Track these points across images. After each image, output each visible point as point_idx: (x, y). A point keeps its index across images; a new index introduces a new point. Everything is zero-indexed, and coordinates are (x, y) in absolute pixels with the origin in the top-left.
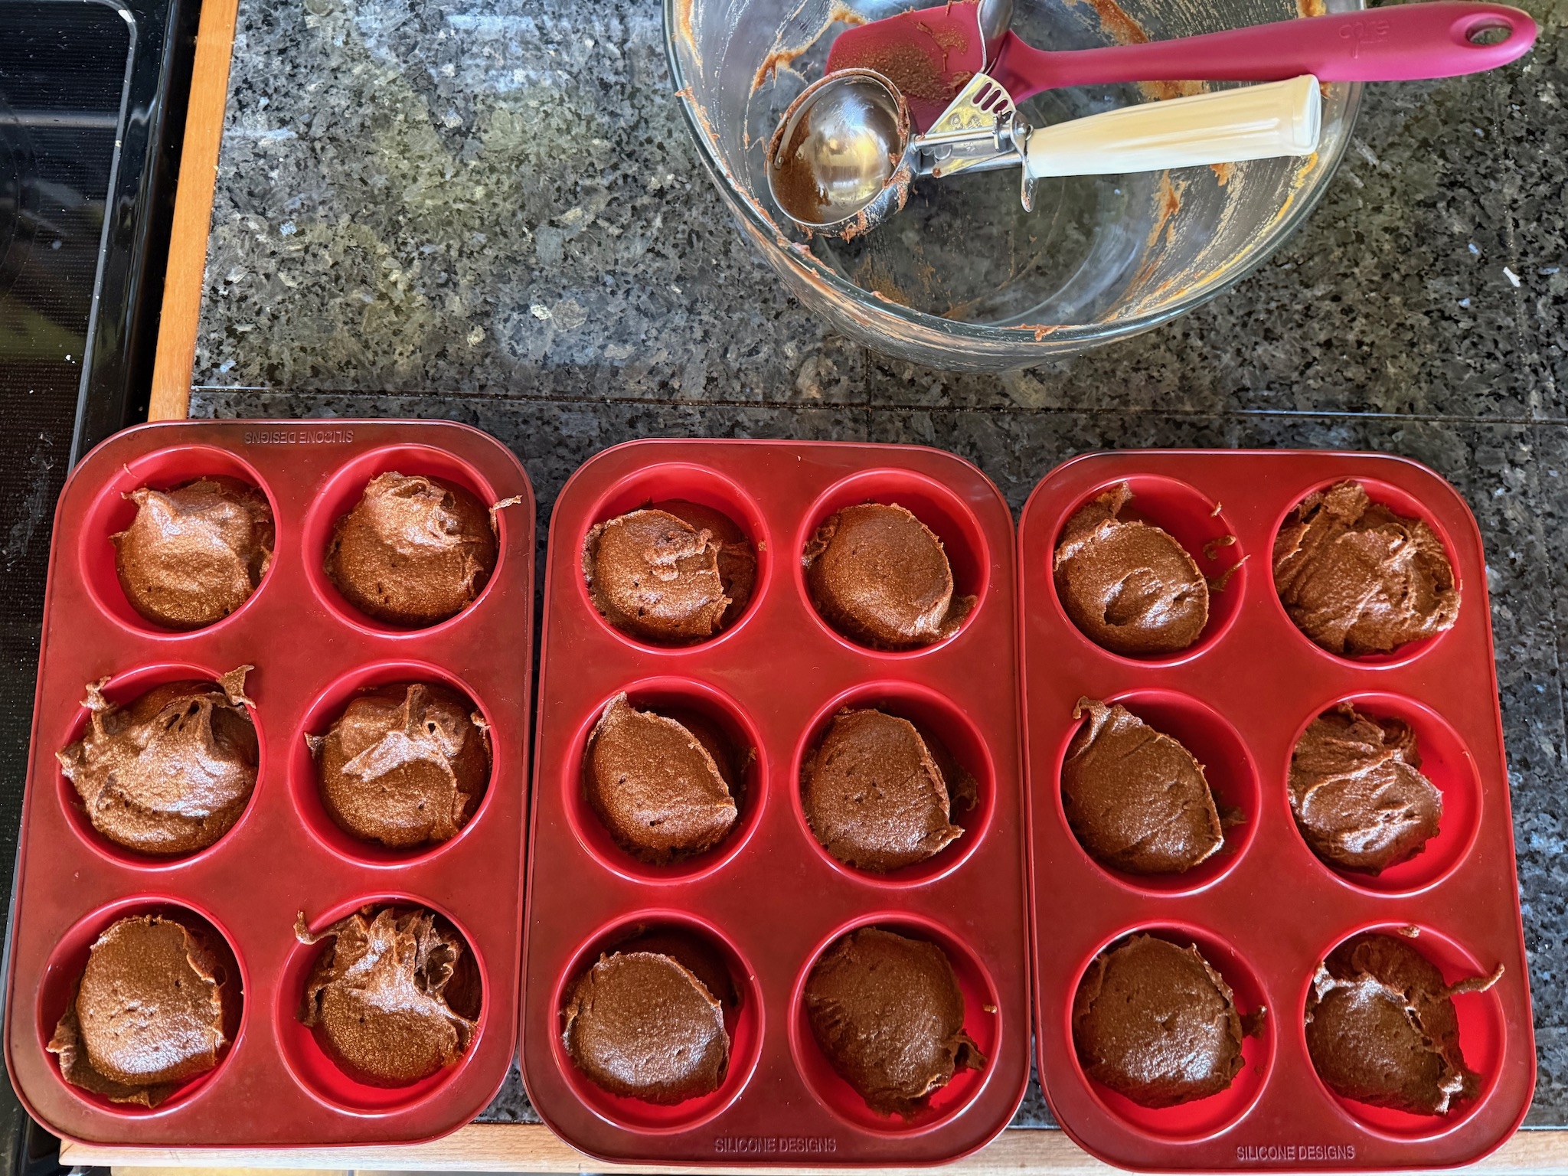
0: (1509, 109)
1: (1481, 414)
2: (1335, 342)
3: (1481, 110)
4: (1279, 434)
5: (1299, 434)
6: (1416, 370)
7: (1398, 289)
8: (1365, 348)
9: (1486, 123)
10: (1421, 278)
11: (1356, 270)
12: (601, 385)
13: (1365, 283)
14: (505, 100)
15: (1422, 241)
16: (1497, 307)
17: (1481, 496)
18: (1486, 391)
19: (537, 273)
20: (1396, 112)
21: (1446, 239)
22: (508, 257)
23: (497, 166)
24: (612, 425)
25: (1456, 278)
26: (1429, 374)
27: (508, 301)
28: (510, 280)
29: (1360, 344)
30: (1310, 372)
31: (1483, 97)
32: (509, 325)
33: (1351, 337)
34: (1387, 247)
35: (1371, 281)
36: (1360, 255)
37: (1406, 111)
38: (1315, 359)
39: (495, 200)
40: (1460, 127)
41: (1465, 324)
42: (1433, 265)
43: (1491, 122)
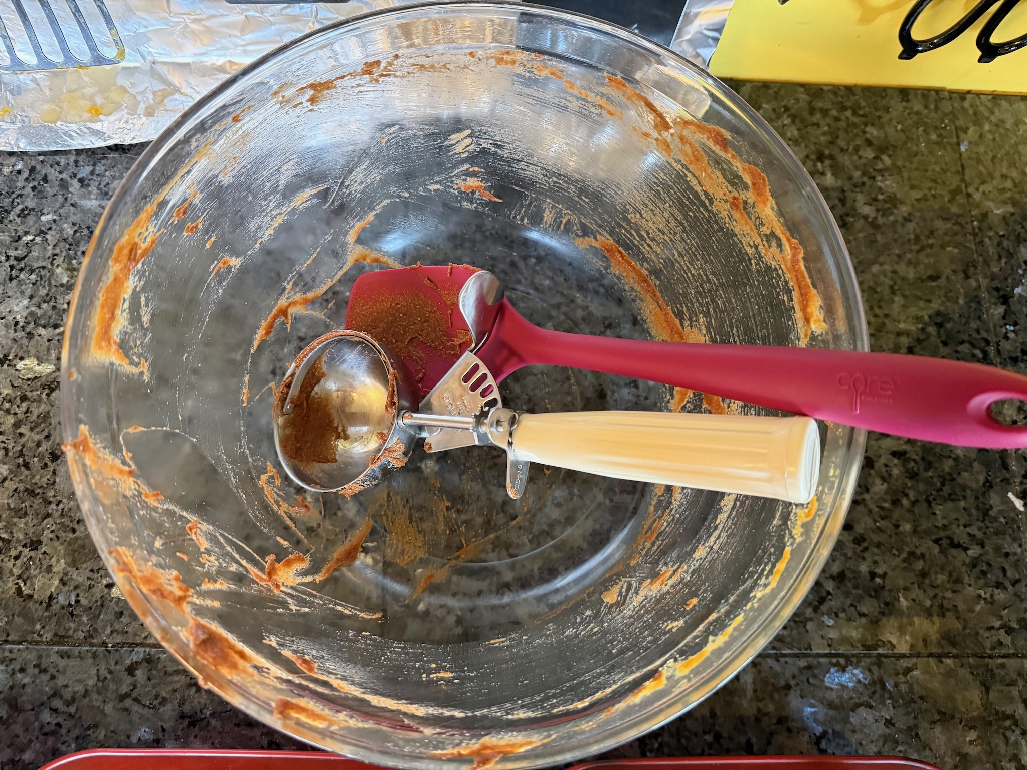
0: (1004, 330)
1: (993, 648)
2: (849, 574)
3: (978, 331)
4: (794, 677)
5: (815, 676)
6: (928, 603)
7: (908, 516)
8: (878, 580)
9: (983, 344)
10: (929, 503)
11: (867, 497)
12: (104, 628)
13: (876, 510)
14: (44, 327)
15: (929, 465)
16: (1004, 533)
17: (998, 740)
18: (997, 624)
19: (53, 506)
20: (899, 334)
21: (951, 462)
22: (26, 490)
23: (29, 394)
24: (110, 672)
25: (962, 504)
26: (941, 606)
27: (21, 537)
28: (26, 514)
29: (873, 575)
30: (824, 608)
31: (979, 318)
32: (19, 563)
33: (864, 568)
34: (895, 472)
35: (882, 508)
36: (870, 480)
37: (907, 334)
38: (829, 593)
39: (22, 430)
40: (960, 348)
41: (974, 552)
42: (940, 490)
43: (988, 343)
